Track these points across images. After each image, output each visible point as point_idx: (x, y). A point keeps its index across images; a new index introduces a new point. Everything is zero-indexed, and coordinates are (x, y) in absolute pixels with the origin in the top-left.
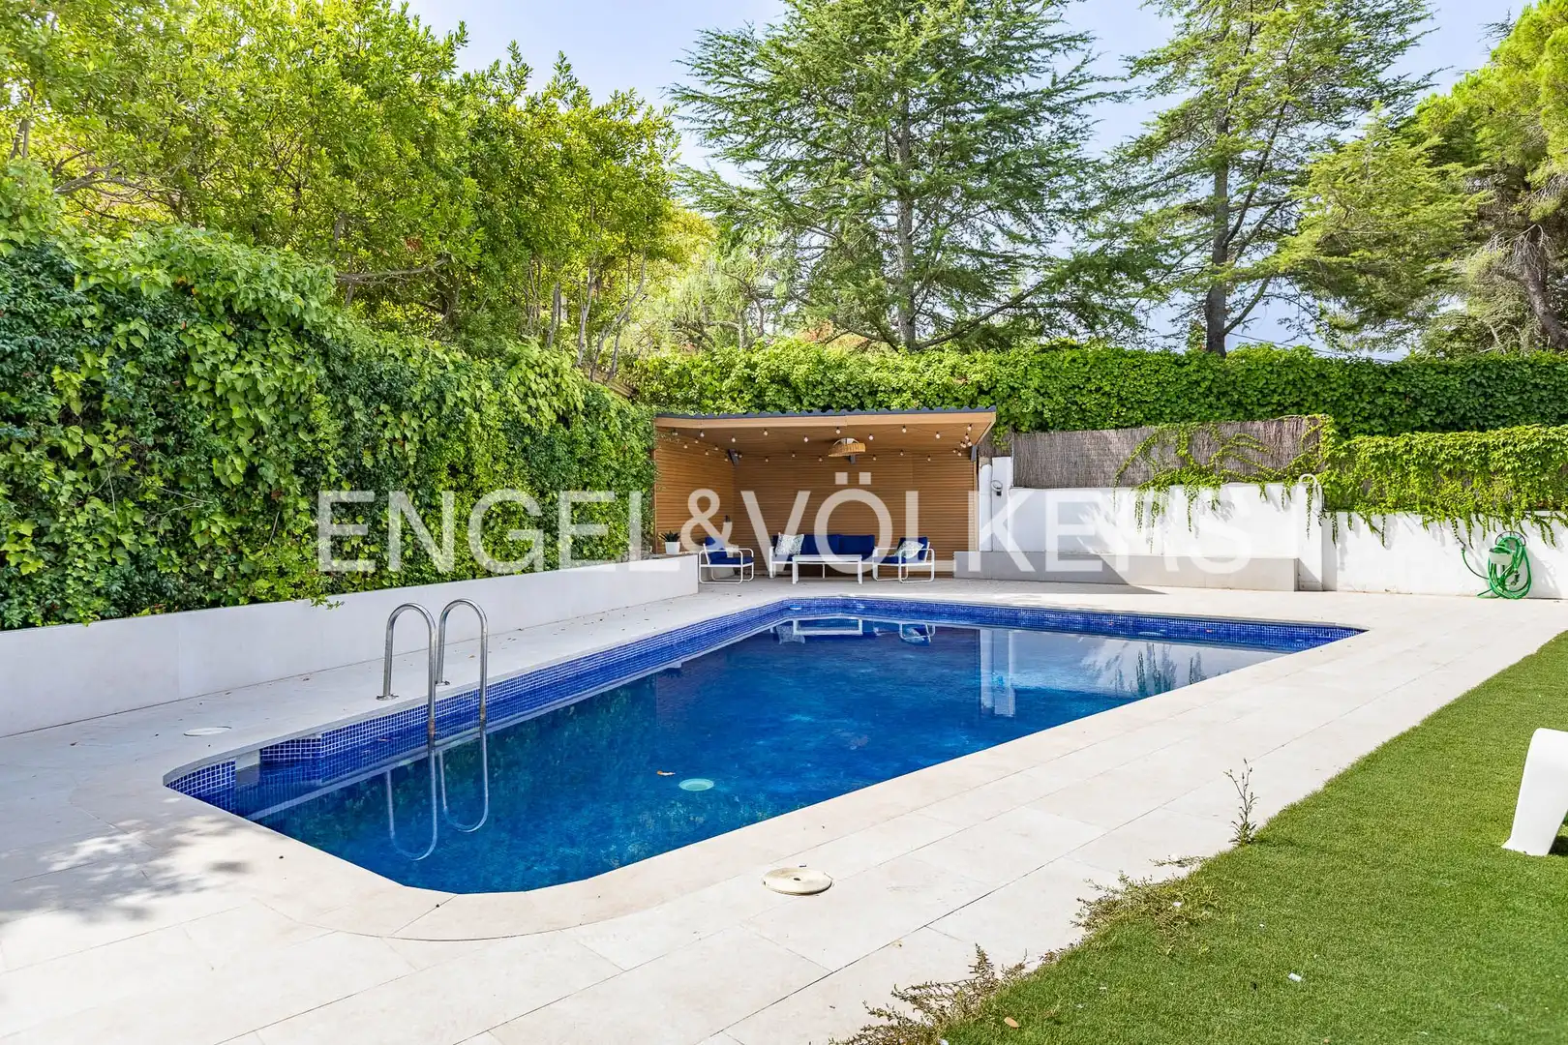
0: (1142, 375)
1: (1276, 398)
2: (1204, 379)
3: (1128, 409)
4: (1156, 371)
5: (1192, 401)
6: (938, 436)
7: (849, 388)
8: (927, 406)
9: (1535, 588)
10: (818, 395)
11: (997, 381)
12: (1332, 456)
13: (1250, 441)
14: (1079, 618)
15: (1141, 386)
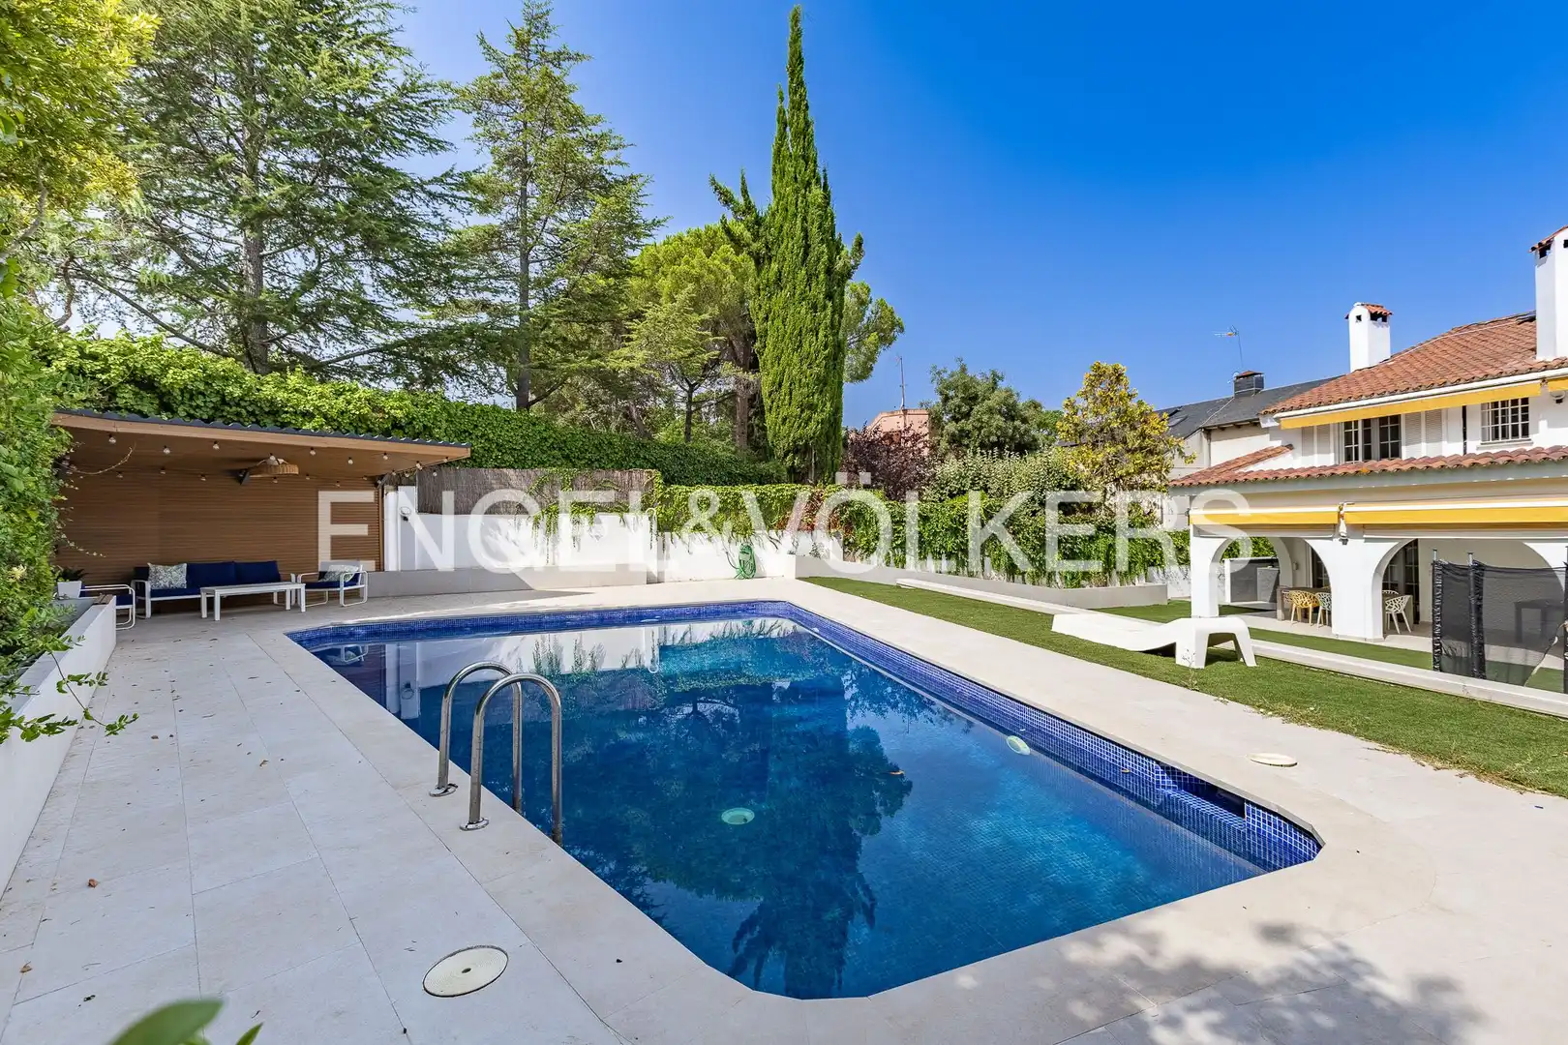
0: (512, 429)
1: (588, 455)
2: (550, 437)
3: (503, 453)
4: (520, 427)
5: (544, 452)
6: (351, 462)
7: (243, 404)
8: (338, 431)
9: (757, 574)
10: (198, 406)
11: (414, 419)
12: (662, 497)
13: (613, 484)
14: (595, 615)
15: (512, 437)
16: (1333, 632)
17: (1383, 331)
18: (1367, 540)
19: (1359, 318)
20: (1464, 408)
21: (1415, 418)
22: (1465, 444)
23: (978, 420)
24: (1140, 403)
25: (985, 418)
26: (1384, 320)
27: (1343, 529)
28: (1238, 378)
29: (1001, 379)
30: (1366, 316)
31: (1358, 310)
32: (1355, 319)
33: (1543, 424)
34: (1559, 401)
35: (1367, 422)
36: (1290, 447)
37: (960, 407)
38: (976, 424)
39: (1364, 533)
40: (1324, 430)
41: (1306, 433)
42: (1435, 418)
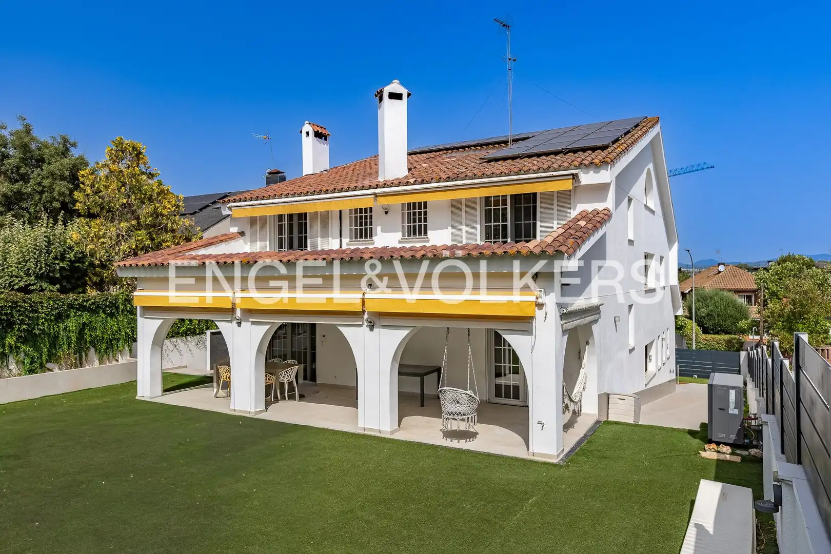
16: (232, 407)
17: (324, 147)
18: (253, 323)
19: (308, 133)
20: (340, 211)
21: (314, 215)
22: (341, 240)
23: (39, 184)
24: (160, 184)
25: (46, 182)
26: (326, 139)
27: (238, 313)
28: (270, 173)
29: (74, 145)
30: (311, 134)
31: (307, 128)
32: (305, 134)
33: (379, 228)
34: (386, 213)
35: (291, 216)
36: (242, 234)
37: (18, 168)
38: (36, 188)
39: (251, 317)
40: (263, 219)
41: (253, 221)
42: (325, 216)
